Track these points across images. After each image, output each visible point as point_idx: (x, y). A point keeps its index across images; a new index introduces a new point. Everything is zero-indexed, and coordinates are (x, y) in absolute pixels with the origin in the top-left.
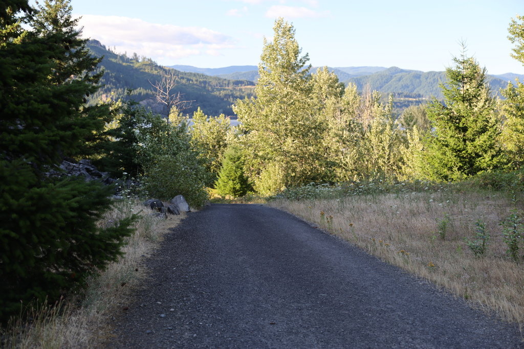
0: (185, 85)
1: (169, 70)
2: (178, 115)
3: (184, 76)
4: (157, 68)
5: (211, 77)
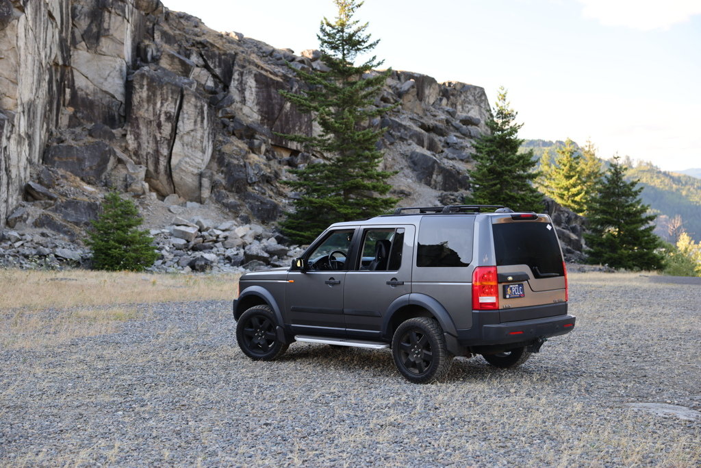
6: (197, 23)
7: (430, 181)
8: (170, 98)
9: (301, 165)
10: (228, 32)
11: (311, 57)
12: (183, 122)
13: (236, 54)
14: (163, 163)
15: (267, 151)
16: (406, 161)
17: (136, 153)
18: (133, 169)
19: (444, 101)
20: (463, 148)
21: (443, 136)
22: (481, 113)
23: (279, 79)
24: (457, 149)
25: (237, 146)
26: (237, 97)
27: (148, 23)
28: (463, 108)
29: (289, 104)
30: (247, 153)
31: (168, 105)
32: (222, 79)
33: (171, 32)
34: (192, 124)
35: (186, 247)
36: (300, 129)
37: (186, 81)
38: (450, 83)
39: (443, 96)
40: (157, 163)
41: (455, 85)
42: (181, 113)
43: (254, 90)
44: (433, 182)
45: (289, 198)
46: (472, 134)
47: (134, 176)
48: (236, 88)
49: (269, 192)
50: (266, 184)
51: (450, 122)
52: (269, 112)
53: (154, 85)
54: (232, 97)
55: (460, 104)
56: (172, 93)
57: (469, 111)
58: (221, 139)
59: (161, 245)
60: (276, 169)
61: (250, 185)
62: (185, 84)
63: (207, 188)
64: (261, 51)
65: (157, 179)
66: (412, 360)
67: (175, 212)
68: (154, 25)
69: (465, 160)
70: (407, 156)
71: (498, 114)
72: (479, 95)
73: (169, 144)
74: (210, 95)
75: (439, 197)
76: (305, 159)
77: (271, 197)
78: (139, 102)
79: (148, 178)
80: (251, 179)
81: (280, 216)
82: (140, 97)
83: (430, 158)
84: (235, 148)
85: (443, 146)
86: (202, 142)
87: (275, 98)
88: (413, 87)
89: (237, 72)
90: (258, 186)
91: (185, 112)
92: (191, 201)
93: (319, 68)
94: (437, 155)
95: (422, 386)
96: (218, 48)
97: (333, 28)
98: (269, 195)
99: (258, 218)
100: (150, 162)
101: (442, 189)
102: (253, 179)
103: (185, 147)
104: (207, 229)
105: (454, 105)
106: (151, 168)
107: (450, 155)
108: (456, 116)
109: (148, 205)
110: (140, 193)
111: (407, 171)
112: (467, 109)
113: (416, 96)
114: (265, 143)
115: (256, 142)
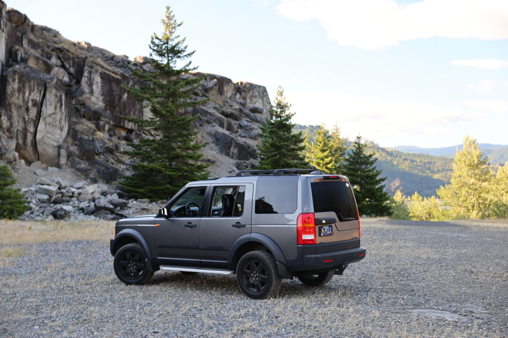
3: (408, 158)
6: (56, 34)
7: (229, 152)
8: (36, 89)
9: (135, 140)
10: (79, 41)
11: (141, 61)
12: (46, 107)
13: (86, 58)
14: (30, 138)
15: (109, 129)
16: (212, 138)
17: (9, 130)
18: (7, 143)
19: (238, 96)
20: (252, 129)
21: (237, 120)
22: (263, 105)
23: (118, 77)
24: (247, 130)
25: (87, 126)
26: (87, 90)
27: (18, 33)
28: (251, 100)
29: (126, 95)
30: (95, 131)
31: (34, 94)
32: (75, 76)
33: (36, 40)
34: (53, 109)
35: (49, 201)
36: (134, 114)
37: (48, 76)
38: (242, 83)
39: (237, 92)
40: (25, 138)
41: (245, 84)
42: (44, 101)
43: (99, 84)
44: (231, 154)
45: (126, 165)
46: (258, 119)
47: (7, 147)
48: (86, 82)
49: (111, 160)
50: (109, 154)
51: (242, 111)
52: (111, 100)
53: (24, 79)
54: (83, 89)
55: (249, 98)
56: (38, 85)
57: (255, 103)
58: (74, 120)
59: (29, 199)
60: (116, 143)
61: (97, 155)
62: (48, 79)
63: (64, 157)
64: (104, 56)
65: (25, 149)
66: (252, 282)
67: (39, 175)
68: (22, 35)
69: (254, 138)
70: (212, 134)
71: (277, 106)
72: (263, 92)
73: (34, 124)
74: (66, 88)
75: (236, 164)
76: (138, 136)
77: (113, 164)
78: (12, 92)
79: (18, 148)
80: (98, 150)
81: (120, 178)
82: (12, 88)
83: (229, 137)
84: (85, 127)
85: (238, 128)
86: (60, 122)
87: (116, 91)
88: (216, 85)
89: (87, 71)
90: (103, 155)
91: (48, 99)
92: (52, 166)
93: (147, 70)
94: (233, 134)
95: (259, 301)
96: (72, 53)
97: (160, 40)
98: (111, 162)
99: (103, 179)
100: (19, 137)
101: (237, 159)
102: (100, 150)
103: (48, 126)
104: (65, 188)
105: (244, 98)
106: (21, 142)
107: (243, 134)
108: (246, 107)
109: (18, 169)
110: (12, 160)
111: (212, 145)
112: (254, 102)
113: (218, 92)
114: (108, 124)
115: (102, 123)
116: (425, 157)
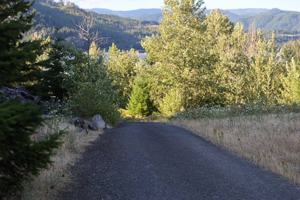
0: (102, 25)
1: (89, 13)
2: (97, 49)
3: (101, 18)
4: (79, 11)
5: (123, 18)
116: (114, 17)
